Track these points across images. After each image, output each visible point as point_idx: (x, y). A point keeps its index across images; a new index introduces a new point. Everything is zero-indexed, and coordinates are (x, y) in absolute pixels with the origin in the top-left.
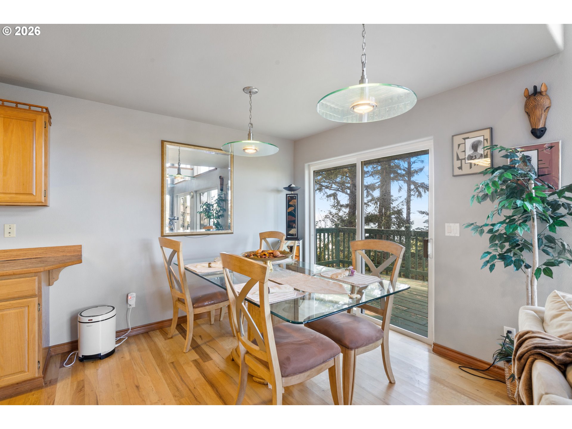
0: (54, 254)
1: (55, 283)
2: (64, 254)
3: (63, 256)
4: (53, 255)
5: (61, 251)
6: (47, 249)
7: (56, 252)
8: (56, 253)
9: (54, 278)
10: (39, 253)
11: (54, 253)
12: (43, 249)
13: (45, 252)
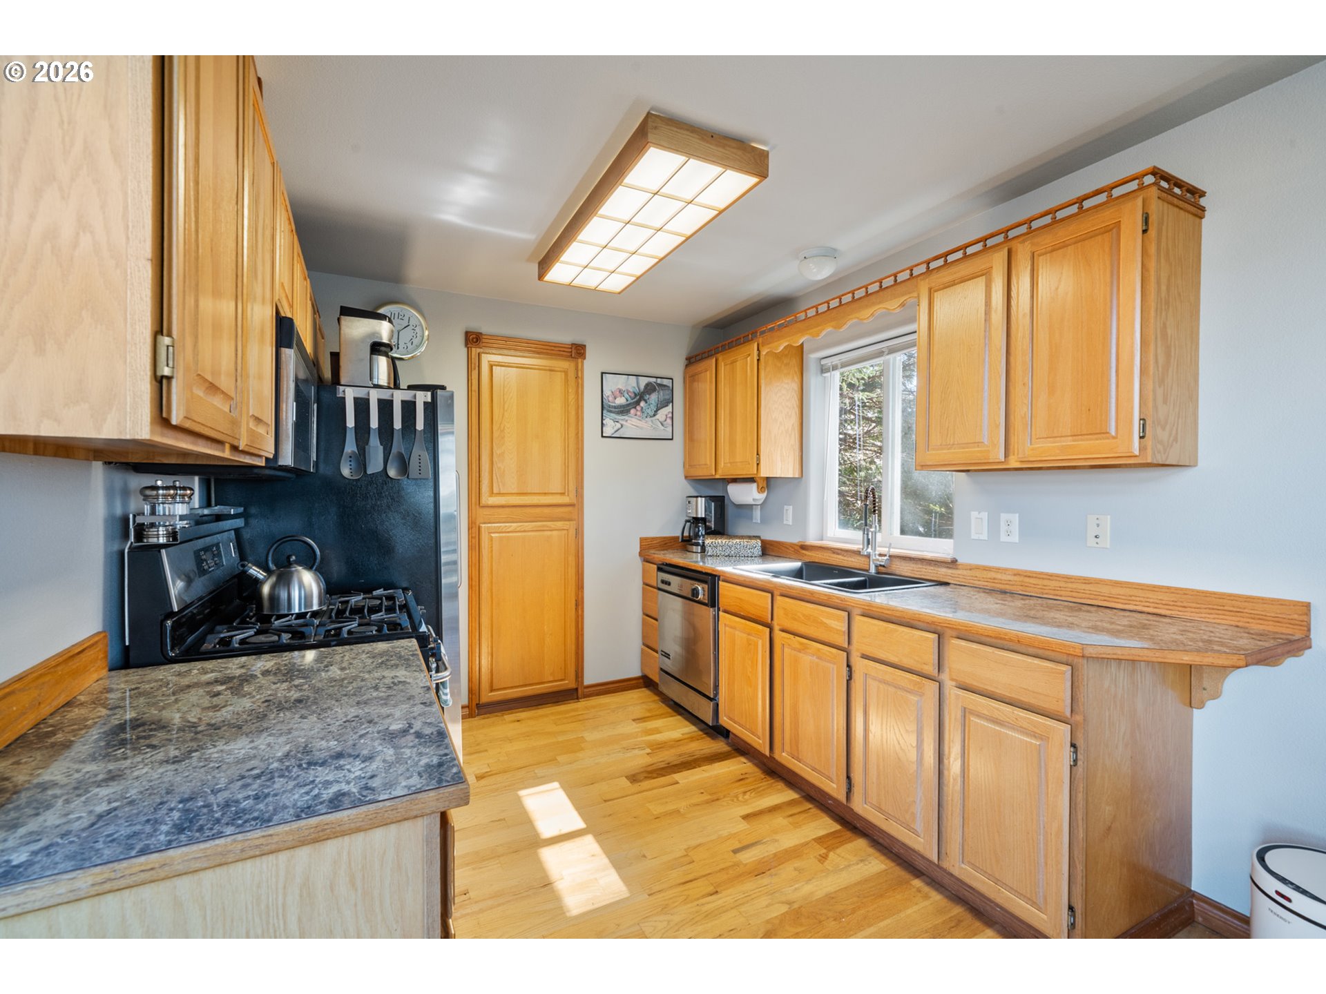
0: (1208, 616)
1: (1210, 704)
2: (1239, 621)
3: (1237, 626)
4: (1203, 615)
5: (1231, 609)
6: (1185, 594)
7: (1213, 609)
8: (1213, 611)
9: (1204, 689)
10: (1164, 602)
11: (1207, 611)
12: (1172, 593)
13: (1182, 602)
